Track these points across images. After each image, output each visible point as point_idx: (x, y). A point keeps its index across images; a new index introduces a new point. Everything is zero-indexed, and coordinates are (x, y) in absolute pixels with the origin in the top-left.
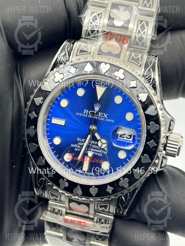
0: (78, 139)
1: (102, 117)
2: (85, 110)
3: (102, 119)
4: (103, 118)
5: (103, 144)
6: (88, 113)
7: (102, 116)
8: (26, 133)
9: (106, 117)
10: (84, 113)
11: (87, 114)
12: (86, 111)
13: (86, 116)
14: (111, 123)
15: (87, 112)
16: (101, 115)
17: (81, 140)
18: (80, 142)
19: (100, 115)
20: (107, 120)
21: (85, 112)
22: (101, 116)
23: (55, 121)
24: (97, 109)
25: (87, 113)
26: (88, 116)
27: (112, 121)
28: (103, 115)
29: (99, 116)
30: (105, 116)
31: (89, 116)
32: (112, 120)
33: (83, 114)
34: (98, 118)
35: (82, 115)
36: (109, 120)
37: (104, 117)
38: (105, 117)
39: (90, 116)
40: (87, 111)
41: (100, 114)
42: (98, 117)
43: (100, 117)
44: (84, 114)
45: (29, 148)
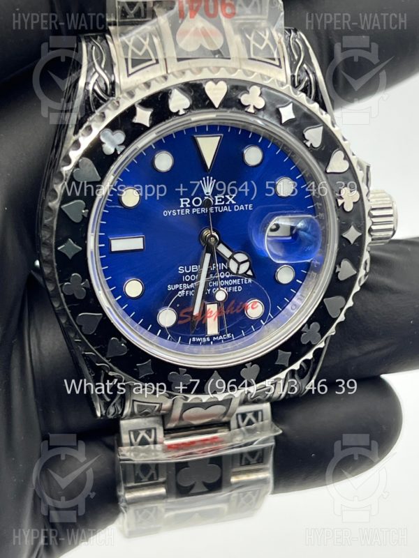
0: (181, 270)
1: (224, 205)
2: (182, 200)
3: (226, 209)
4: (227, 205)
5: (239, 263)
6: (190, 203)
7: (223, 203)
8: (62, 295)
9: (233, 202)
10: (182, 206)
11: (188, 208)
12: (184, 201)
13: (188, 211)
14: (246, 212)
15: (186, 203)
16: (220, 200)
17: (188, 270)
18: (185, 274)
19: (219, 202)
20: (237, 208)
21: (182, 203)
22: (221, 202)
23: (118, 245)
24: (208, 190)
25: (188, 206)
26: (191, 211)
27: (248, 207)
28: (226, 200)
29: (217, 204)
30: (231, 199)
31: (193, 212)
32: (246, 206)
33: (179, 211)
34: (214, 210)
35: (177, 212)
36: (242, 207)
37: (228, 203)
38: (231, 202)
39: (197, 210)
40: (186, 201)
41: (219, 198)
42: (216, 208)
43: (220, 206)
44: (183, 208)
45: (78, 326)
